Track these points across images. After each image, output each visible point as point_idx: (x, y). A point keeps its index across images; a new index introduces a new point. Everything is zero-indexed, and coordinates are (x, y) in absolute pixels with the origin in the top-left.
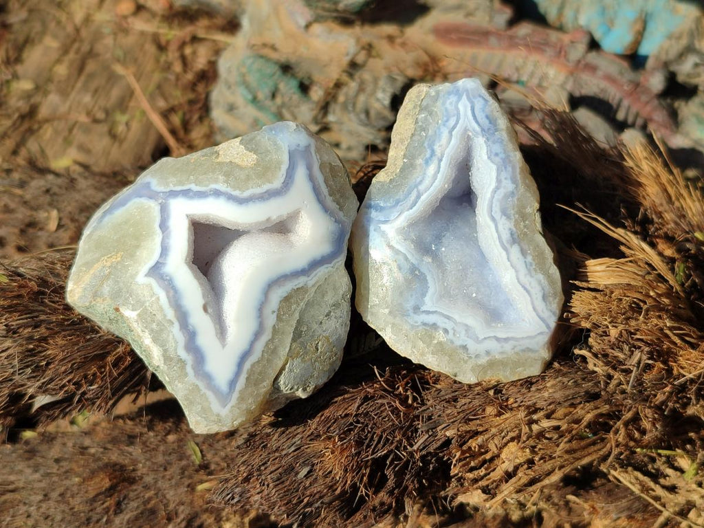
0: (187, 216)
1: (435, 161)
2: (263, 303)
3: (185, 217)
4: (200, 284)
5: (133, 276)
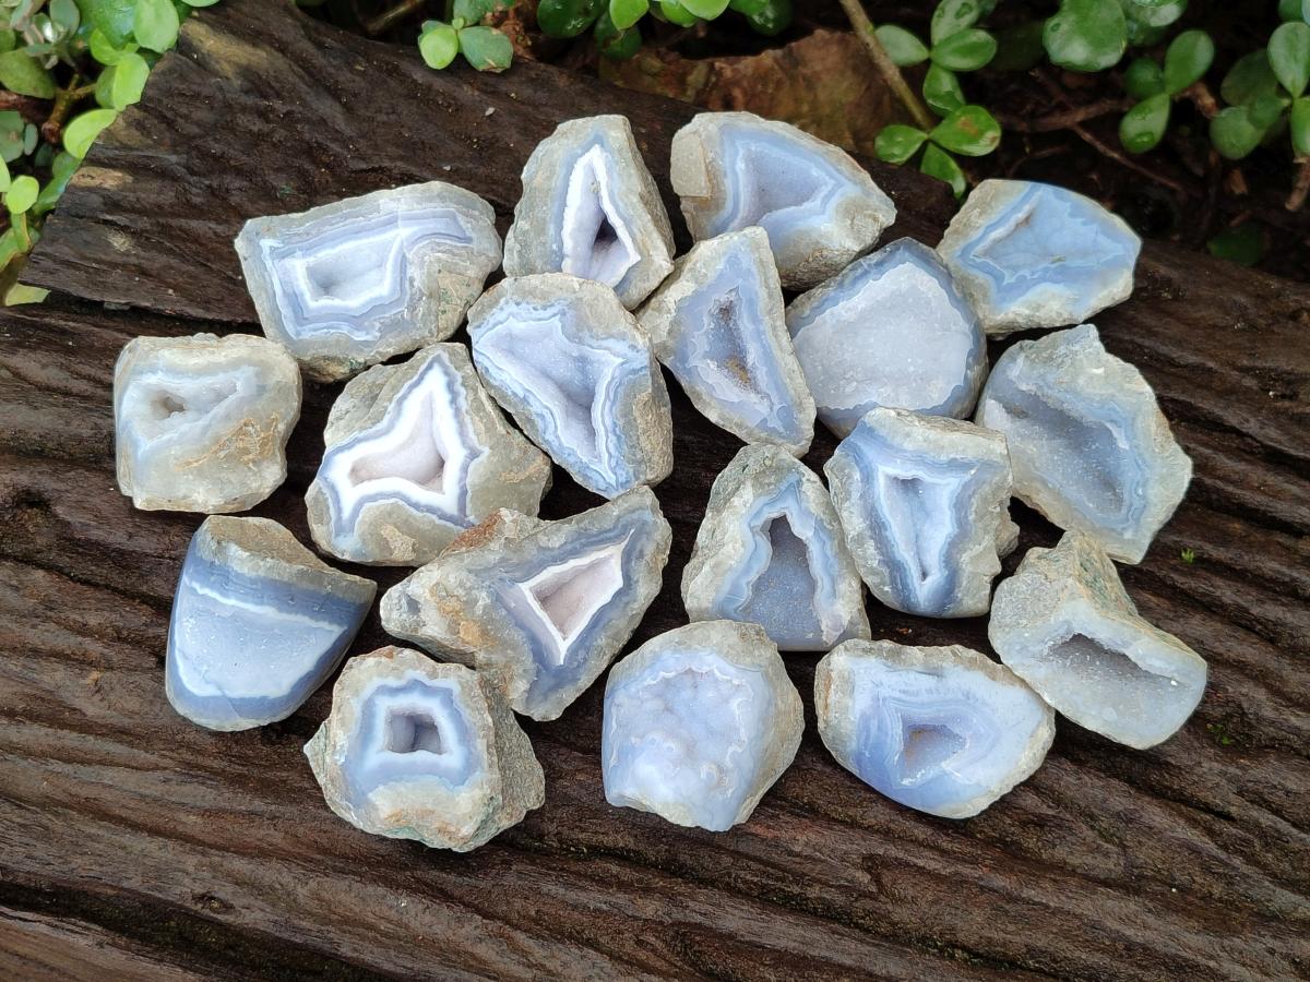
2: (400, 409)
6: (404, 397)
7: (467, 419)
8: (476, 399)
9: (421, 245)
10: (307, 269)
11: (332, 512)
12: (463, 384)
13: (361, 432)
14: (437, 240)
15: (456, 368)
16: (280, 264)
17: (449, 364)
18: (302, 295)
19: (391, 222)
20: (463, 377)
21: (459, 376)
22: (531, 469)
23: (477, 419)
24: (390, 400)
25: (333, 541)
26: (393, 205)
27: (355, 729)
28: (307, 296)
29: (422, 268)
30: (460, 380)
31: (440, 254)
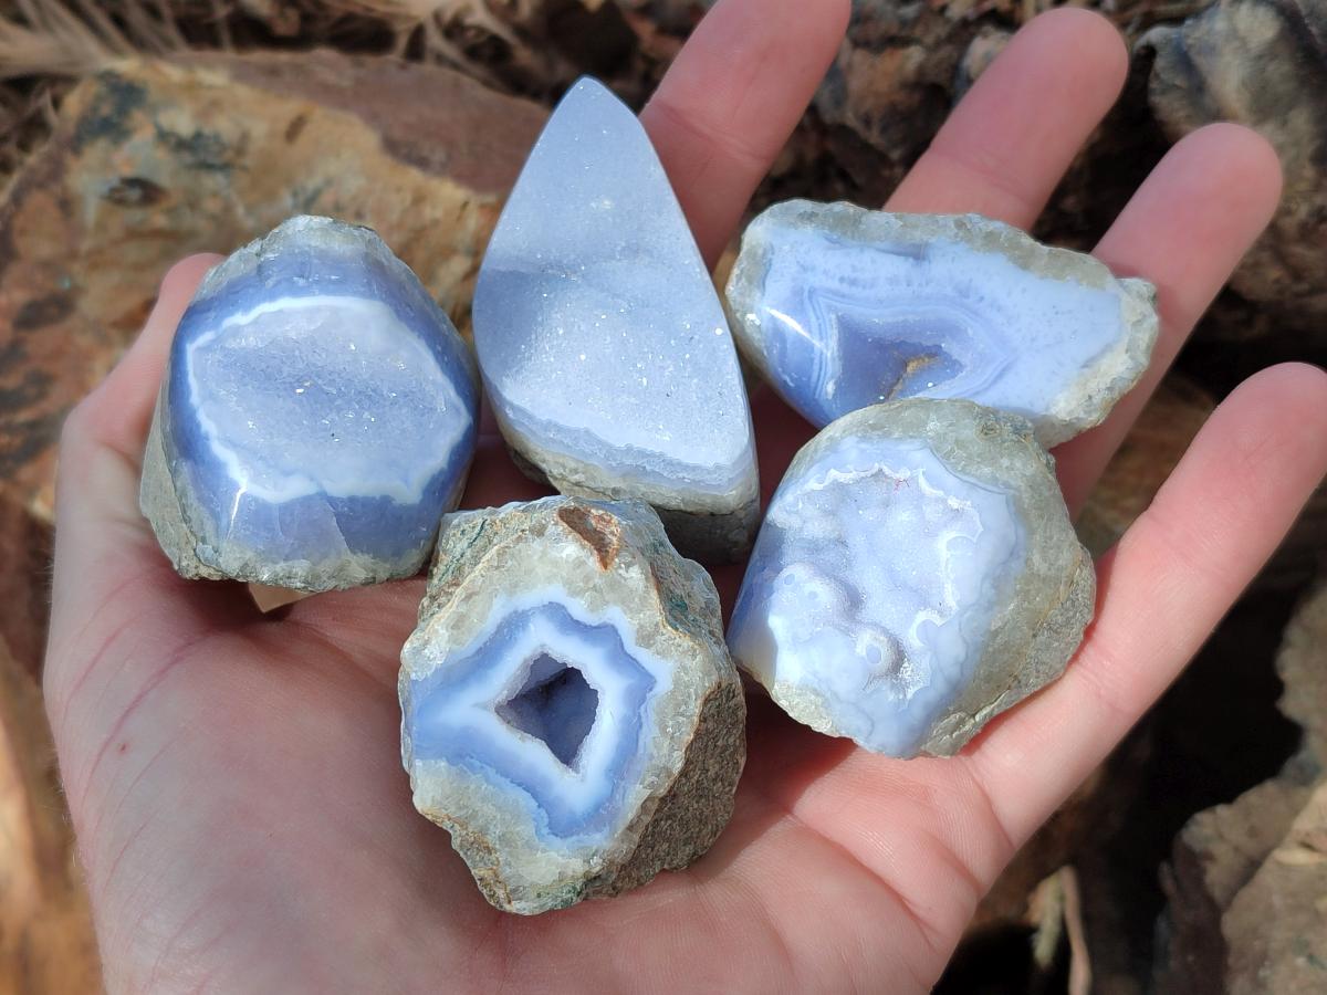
27: (470, 644)
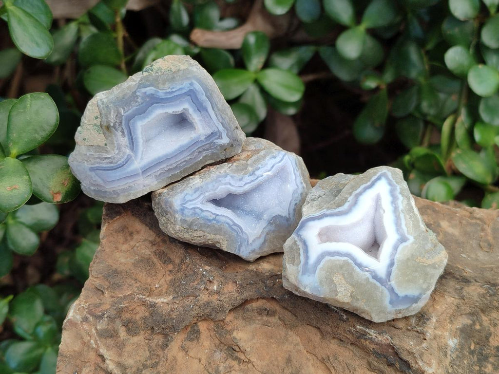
0: (379, 261)
1: (217, 218)
2: (357, 201)
3: (380, 261)
4: (383, 223)
5: (415, 243)
6: (360, 194)
7: (402, 216)
8: (409, 204)
9: (123, 160)
10: (195, 128)
11: (302, 258)
12: (401, 193)
13: (327, 210)
14: (112, 165)
15: (397, 182)
16: (213, 129)
17: (392, 179)
18: (195, 111)
19: (146, 170)
20: (401, 189)
21: (398, 188)
22: (436, 259)
23: (408, 217)
24: (350, 194)
25: (300, 277)
26: (147, 182)
28: (191, 111)
29: (118, 145)
30: (399, 190)
31: (108, 156)
